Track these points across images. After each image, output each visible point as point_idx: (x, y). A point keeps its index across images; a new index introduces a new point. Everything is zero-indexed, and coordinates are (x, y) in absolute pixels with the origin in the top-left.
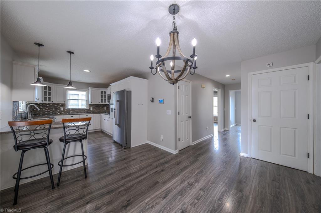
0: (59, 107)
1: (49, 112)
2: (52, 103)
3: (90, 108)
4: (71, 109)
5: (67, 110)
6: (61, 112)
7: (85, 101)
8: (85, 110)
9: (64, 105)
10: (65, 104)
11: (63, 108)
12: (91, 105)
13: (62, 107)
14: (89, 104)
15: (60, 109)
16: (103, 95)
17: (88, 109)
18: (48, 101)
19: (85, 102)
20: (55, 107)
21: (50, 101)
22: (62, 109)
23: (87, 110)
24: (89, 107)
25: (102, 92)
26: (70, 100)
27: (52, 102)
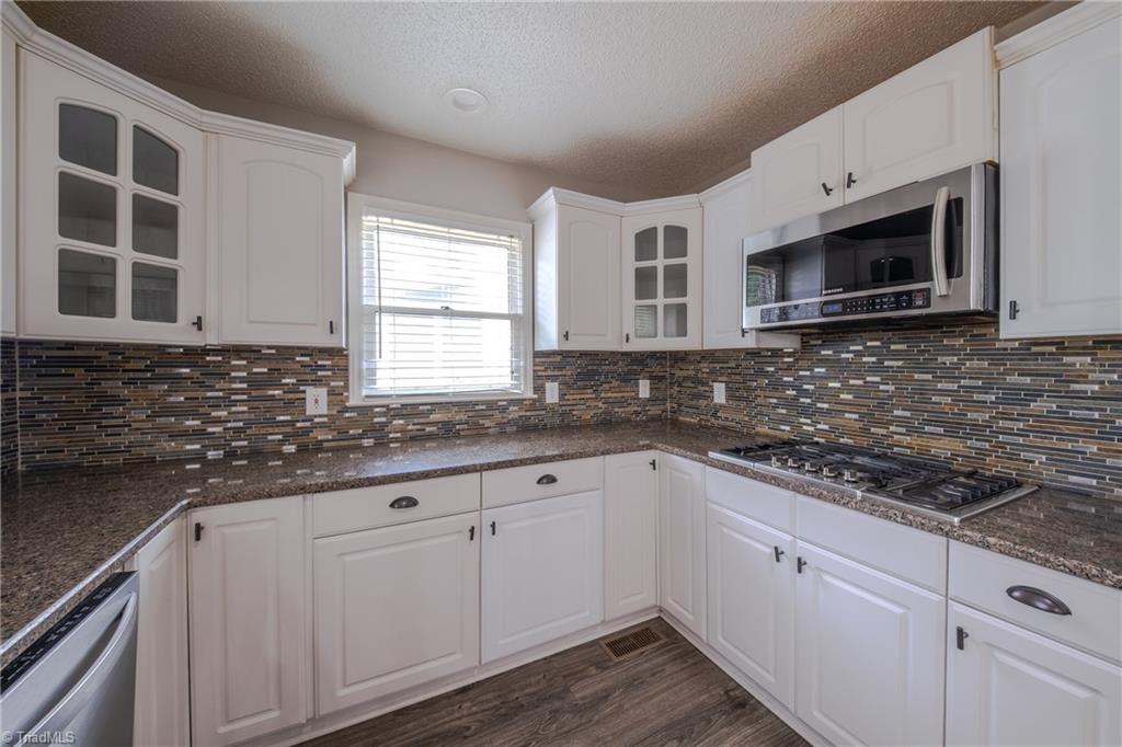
0: (294, 389)
1: (198, 434)
2: (194, 339)
3: (540, 389)
4: (395, 404)
5: (364, 410)
6: (306, 431)
7: (508, 322)
8: (504, 410)
9: (331, 363)
10: (337, 353)
11: (322, 392)
12: (548, 364)
13: (318, 382)
14: (537, 354)
15: (295, 403)
16: (660, 263)
17: (530, 394)
18: (139, 314)
19: (499, 336)
20: (255, 382)
21: (170, 316)
22: (316, 401)
23: (519, 402)
24: (536, 377)
25: (645, 241)
26: (386, 319)
27: (199, 324)
